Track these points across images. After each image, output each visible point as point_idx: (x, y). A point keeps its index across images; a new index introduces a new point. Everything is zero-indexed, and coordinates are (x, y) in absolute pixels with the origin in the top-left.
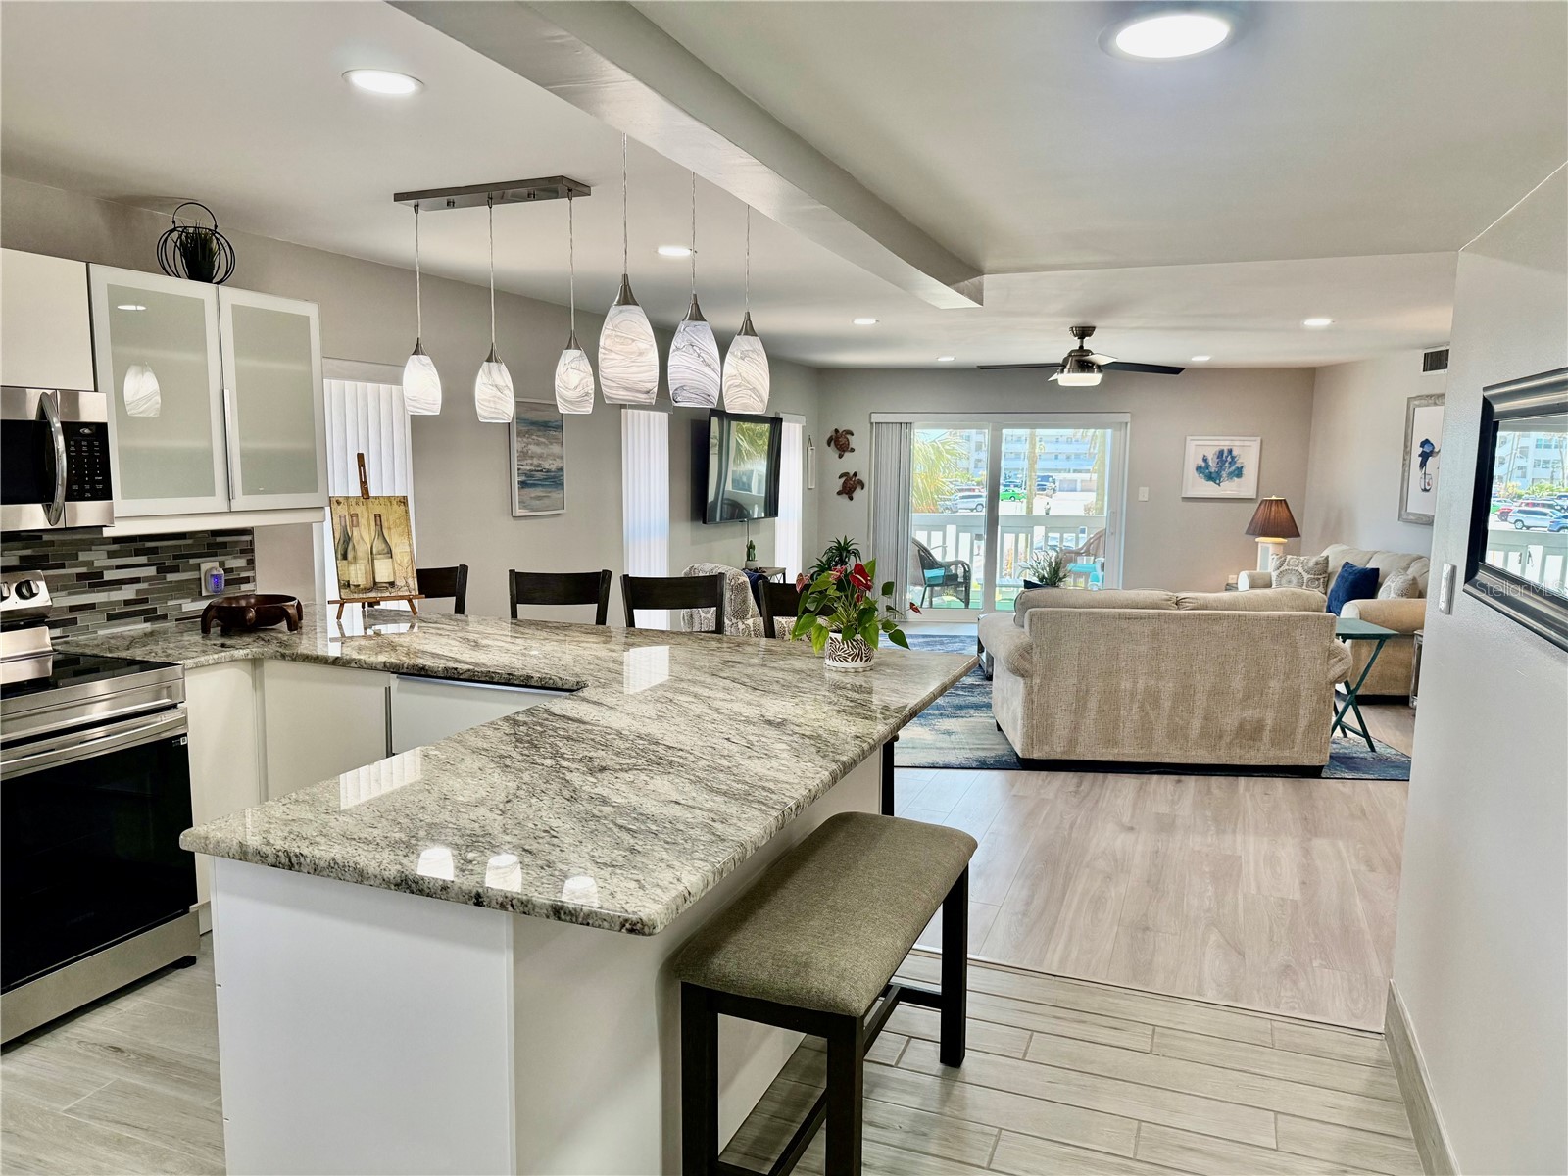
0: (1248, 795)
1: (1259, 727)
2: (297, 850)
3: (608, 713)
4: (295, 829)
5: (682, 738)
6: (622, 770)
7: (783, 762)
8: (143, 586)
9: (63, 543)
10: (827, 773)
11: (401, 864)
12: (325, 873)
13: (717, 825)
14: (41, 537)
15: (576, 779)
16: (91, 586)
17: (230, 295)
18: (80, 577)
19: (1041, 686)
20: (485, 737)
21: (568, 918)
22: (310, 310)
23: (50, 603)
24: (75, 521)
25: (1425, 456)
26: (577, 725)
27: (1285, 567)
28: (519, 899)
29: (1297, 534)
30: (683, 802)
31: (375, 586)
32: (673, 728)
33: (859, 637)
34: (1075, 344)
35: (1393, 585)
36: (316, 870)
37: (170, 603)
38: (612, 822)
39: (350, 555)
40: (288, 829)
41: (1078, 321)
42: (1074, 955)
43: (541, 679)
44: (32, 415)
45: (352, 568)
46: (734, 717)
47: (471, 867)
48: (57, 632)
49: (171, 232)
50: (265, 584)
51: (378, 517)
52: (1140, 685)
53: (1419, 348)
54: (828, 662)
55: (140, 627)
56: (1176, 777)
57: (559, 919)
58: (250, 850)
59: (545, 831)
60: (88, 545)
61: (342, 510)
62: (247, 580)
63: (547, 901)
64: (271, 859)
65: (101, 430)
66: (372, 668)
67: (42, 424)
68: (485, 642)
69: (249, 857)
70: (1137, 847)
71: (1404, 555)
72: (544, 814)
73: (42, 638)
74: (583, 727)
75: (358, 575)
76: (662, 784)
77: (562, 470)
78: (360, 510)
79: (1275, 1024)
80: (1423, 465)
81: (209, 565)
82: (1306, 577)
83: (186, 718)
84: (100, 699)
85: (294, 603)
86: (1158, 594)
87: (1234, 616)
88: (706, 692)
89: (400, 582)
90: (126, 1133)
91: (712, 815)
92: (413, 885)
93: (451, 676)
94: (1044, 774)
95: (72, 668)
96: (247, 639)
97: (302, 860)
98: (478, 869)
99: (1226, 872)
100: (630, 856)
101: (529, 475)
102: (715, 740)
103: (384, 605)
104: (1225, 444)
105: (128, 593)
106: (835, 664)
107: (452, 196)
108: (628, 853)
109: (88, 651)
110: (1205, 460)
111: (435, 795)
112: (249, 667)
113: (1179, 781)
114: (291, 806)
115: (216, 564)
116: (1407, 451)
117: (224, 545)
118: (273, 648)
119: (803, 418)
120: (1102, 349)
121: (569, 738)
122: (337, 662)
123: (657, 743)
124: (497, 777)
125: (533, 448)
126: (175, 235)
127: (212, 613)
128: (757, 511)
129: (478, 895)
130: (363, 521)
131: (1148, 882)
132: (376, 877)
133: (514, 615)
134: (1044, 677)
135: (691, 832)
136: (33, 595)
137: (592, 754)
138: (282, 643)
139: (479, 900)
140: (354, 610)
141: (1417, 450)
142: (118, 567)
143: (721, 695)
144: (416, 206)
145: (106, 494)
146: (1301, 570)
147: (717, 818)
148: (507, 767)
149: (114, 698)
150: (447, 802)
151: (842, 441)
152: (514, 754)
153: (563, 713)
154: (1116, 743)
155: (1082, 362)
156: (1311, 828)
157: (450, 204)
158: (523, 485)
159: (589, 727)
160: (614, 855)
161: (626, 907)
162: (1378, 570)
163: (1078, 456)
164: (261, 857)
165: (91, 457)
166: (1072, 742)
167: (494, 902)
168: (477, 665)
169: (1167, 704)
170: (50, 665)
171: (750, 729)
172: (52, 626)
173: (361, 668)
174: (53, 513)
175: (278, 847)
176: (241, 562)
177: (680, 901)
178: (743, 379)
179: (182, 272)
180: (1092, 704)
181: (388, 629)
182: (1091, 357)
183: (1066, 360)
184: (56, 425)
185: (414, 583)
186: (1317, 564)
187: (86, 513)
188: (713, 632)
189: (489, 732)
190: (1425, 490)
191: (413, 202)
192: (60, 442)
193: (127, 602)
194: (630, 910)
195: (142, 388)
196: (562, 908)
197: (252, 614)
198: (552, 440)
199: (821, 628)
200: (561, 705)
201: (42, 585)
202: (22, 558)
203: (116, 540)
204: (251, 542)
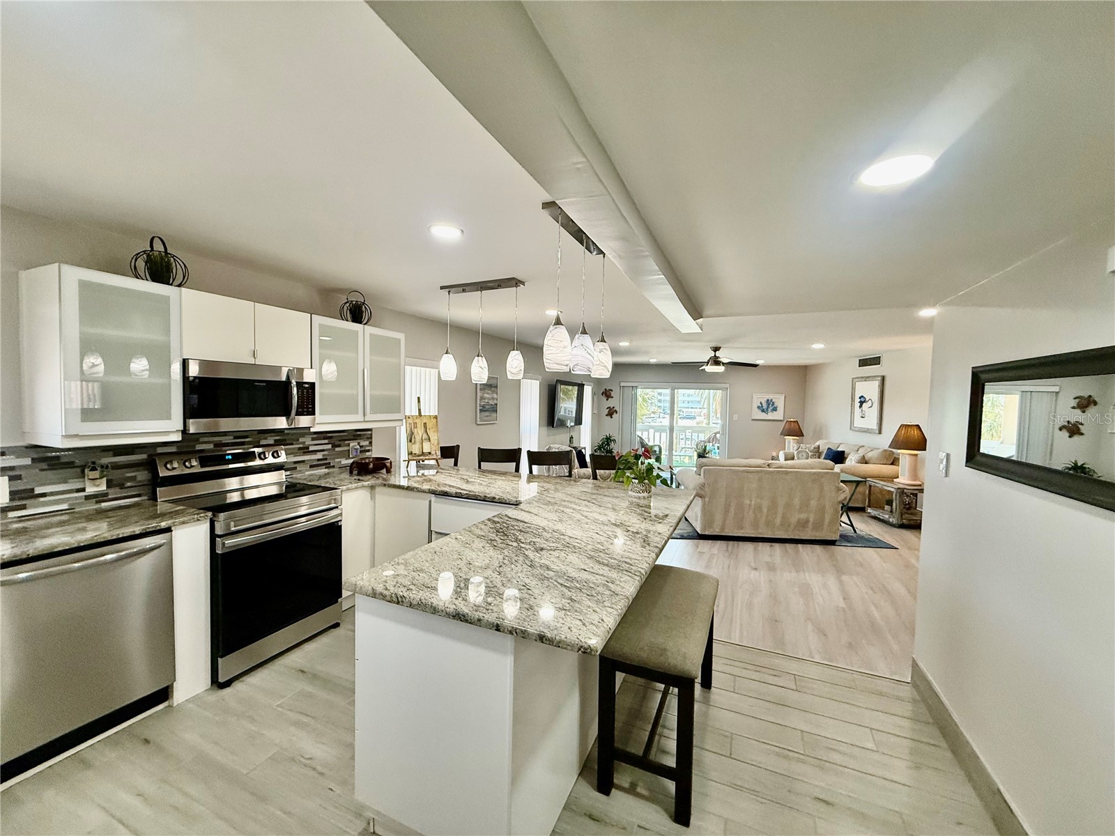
0: (805, 553)
1: (807, 521)
2: (401, 594)
3: (535, 517)
4: (400, 581)
5: (575, 532)
6: (551, 550)
7: (629, 547)
8: (326, 453)
9: (294, 434)
10: (654, 554)
11: (455, 604)
12: (415, 607)
13: (610, 584)
14: (284, 432)
15: (530, 554)
16: (304, 452)
17: (369, 329)
18: (300, 449)
19: (709, 502)
20: (481, 529)
21: (548, 642)
22: (401, 336)
23: (286, 460)
24: (298, 424)
25: (861, 403)
26: (523, 523)
27: (800, 449)
28: (520, 629)
29: (803, 436)
30: (588, 569)
31: (423, 454)
32: (569, 526)
33: (646, 481)
34: (712, 354)
35: (853, 458)
36: (411, 605)
37: (336, 460)
38: (556, 581)
39: (413, 441)
40: (395, 580)
41: (714, 345)
42: (745, 634)
43: (499, 499)
44: (284, 379)
45: (413, 446)
46: (595, 521)
47: (491, 607)
48: (288, 473)
49: (346, 303)
50: (376, 453)
51: (425, 424)
52: (753, 503)
53: (857, 357)
54: (630, 493)
55: (323, 471)
56: (770, 544)
57: (543, 642)
58: (378, 592)
59: (523, 586)
60: (303, 435)
61: (410, 421)
62: (368, 451)
63: (536, 632)
64: (388, 598)
65: (312, 385)
66: (423, 491)
67: (287, 383)
68: (470, 480)
69: (377, 596)
70: (761, 577)
71: (855, 445)
72: (520, 574)
73: (281, 476)
74: (526, 525)
75: (416, 449)
76: (573, 558)
77: (496, 404)
78: (418, 421)
79: (855, 676)
80: (861, 406)
81: (353, 444)
82: (810, 454)
83: (341, 513)
84: (304, 504)
85: (389, 461)
86: (760, 462)
87: (794, 472)
88: (578, 508)
89: (433, 452)
90: (305, 719)
91: (605, 579)
92: (462, 617)
93: (459, 496)
94: (710, 541)
95: (293, 490)
96: (369, 477)
97: (404, 600)
98: (495, 609)
99: (806, 591)
100: (572, 604)
101: (484, 406)
102: (591, 534)
103: (426, 462)
104: (770, 397)
105: (319, 456)
106: (634, 494)
107: (465, 288)
108: (570, 601)
109: (301, 482)
110: (761, 403)
111: (465, 561)
112: (369, 490)
113: (771, 546)
114: (396, 567)
115: (356, 444)
116: (853, 399)
117: (360, 435)
118: (380, 481)
119: (592, 384)
120: (724, 356)
121: (521, 531)
122: (408, 488)
123: (563, 535)
124: (492, 552)
125: (486, 395)
126: (348, 304)
127: (355, 465)
128: (570, 423)
129: (498, 625)
130: (419, 426)
131: (771, 596)
132: (442, 611)
133: (480, 467)
134: (710, 498)
135: (598, 589)
136: (279, 457)
137: (534, 540)
138: (384, 480)
139: (498, 628)
140: (413, 464)
141: (857, 400)
142: (315, 445)
143: (586, 509)
144: (449, 292)
145: (313, 413)
146: (807, 450)
147: (608, 580)
148: (495, 546)
149: (310, 505)
150: (471, 566)
151: (608, 393)
152: (497, 539)
153: (514, 517)
154: (742, 528)
155: (716, 362)
156: (839, 571)
157: (464, 291)
158: (481, 411)
159: (529, 525)
160: (563, 602)
161: (580, 637)
162: (844, 451)
163: (692, 402)
164: (383, 597)
165: (308, 397)
166: (723, 528)
167: (506, 630)
168: (470, 491)
169: (765, 510)
170: (284, 488)
171: (606, 528)
172: (286, 470)
173: (419, 491)
174: (290, 421)
175: (392, 592)
176: (367, 443)
177: (607, 634)
178: (600, 361)
179: (349, 319)
180: (732, 510)
181: (426, 472)
182: (719, 359)
183: (709, 361)
184: (294, 383)
185: (439, 453)
186: (815, 448)
187: (304, 421)
188: (567, 476)
189: (483, 527)
190: (862, 417)
191: (448, 290)
192: (295, 391)
193: (319, 460)
194: (583, 641)
195: (330, 369)
196: (544, 636)
197: (371, 466)
198: (493, 392)
199: (628, 477)
200: (512, 512)
201: (283, 452)
202: (276, 441)
203: (315, 433)
204: (371, 434)
